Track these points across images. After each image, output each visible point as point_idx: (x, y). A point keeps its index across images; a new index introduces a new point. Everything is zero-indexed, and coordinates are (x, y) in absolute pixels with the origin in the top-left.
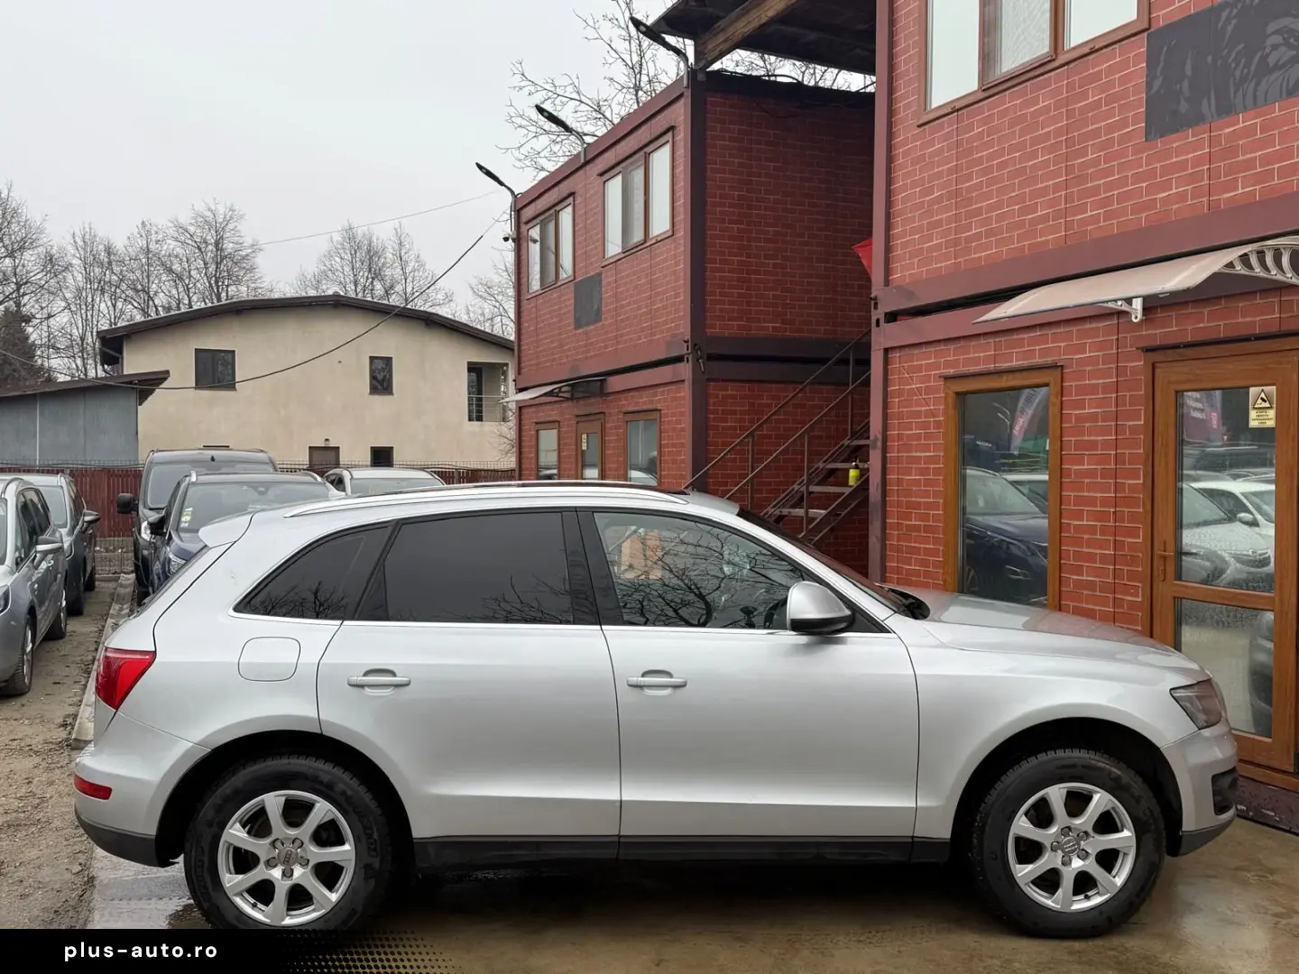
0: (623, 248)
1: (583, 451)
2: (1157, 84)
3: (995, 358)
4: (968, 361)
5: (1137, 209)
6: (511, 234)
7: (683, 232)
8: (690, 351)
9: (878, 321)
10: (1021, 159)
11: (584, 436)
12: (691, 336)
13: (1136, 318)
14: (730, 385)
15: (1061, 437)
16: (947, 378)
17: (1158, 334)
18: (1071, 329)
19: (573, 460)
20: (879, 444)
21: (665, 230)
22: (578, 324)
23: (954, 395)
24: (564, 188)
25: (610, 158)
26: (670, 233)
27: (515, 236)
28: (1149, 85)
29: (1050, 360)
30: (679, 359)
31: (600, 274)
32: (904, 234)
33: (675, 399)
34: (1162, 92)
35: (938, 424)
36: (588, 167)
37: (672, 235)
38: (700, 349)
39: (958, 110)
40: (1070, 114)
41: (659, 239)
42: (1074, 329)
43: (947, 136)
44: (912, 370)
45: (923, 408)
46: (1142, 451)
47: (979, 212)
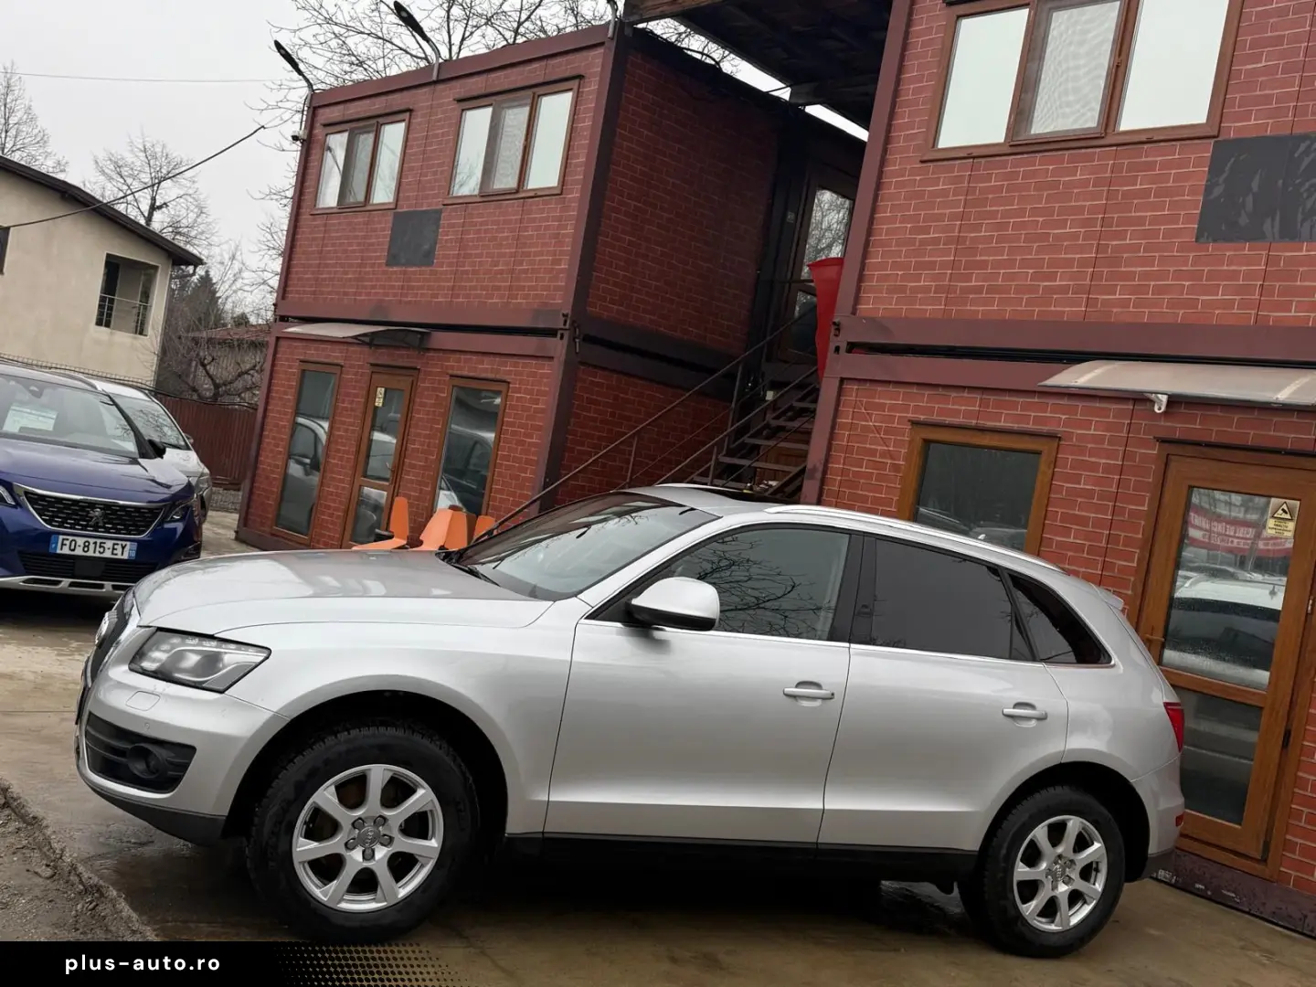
0: (480, 192)
1: (376, 408)
2: (1217, 191)
3: (978, 415)
4: (941, 411)
5: (1173, 304)
6: (301, 133)
7: (578, 195)
8: (567, 327)
9: (837, 349)
10: (1045, 225)
11: (381, 391)
12: (573, 310)
13: (1160, 409)
14: (600, 372)
15: (1047, 506)
16: (915, 423)
17: (1178, 428)
18: (1078, 404)
19: (359, 413)
20: (819, 475)
21: (551, 185)
22: (392, 260)
23: (921, 440)
24: (398, 101)
25: (476, 85)
26: (559, 192)
27: (305, 138)
28: (1208, 190)
29: (1045, 429)
30: (551, 333)
31: (440, 212)
32: (882, 266)
33: (534, 375)
34: (1222, 200)
35: (896, 468)
36: (440, 87)
37: (561, 194)
38: (578, 327)
39: (974, 158)
40: (1110, 195)
41: (539, 193)
42: (1080, 404)
43: (959, 179)
44: (869, 406)
45: (879, 448)
46: (1140, 536)
47: (983, 265)
